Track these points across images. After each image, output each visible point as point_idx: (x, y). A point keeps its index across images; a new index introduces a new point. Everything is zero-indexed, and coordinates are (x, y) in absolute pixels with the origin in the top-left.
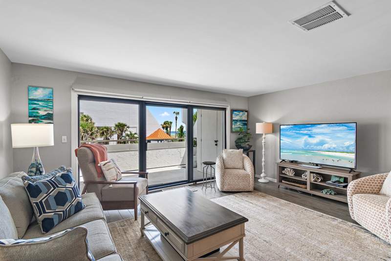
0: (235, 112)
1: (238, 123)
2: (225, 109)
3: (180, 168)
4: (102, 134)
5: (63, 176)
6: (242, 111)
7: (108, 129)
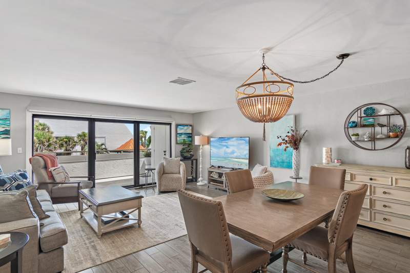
0: (180, 127)
2: (170, 124)
5: (21, 175)
6: (187, 125)
7: (69, 138)
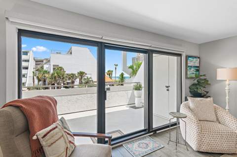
0: (190, 59)
1: (192, 69)
2: (180, 55)
3: (128, 108)
4: (69, 79)
6: (195, 57)
7: (73, 75)
